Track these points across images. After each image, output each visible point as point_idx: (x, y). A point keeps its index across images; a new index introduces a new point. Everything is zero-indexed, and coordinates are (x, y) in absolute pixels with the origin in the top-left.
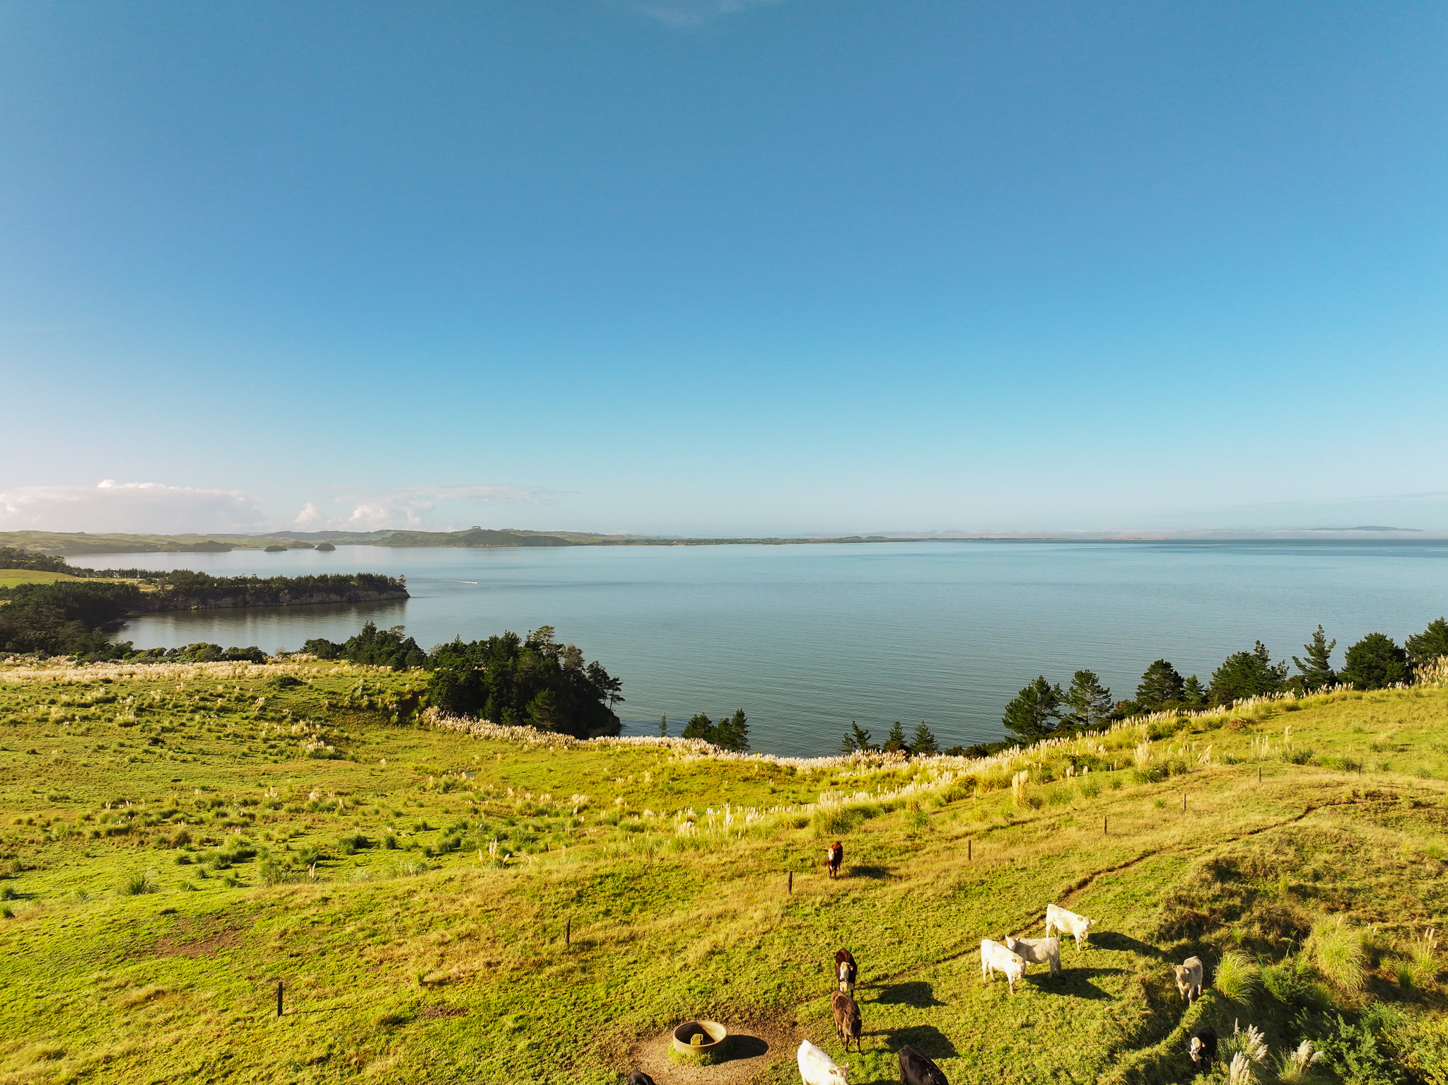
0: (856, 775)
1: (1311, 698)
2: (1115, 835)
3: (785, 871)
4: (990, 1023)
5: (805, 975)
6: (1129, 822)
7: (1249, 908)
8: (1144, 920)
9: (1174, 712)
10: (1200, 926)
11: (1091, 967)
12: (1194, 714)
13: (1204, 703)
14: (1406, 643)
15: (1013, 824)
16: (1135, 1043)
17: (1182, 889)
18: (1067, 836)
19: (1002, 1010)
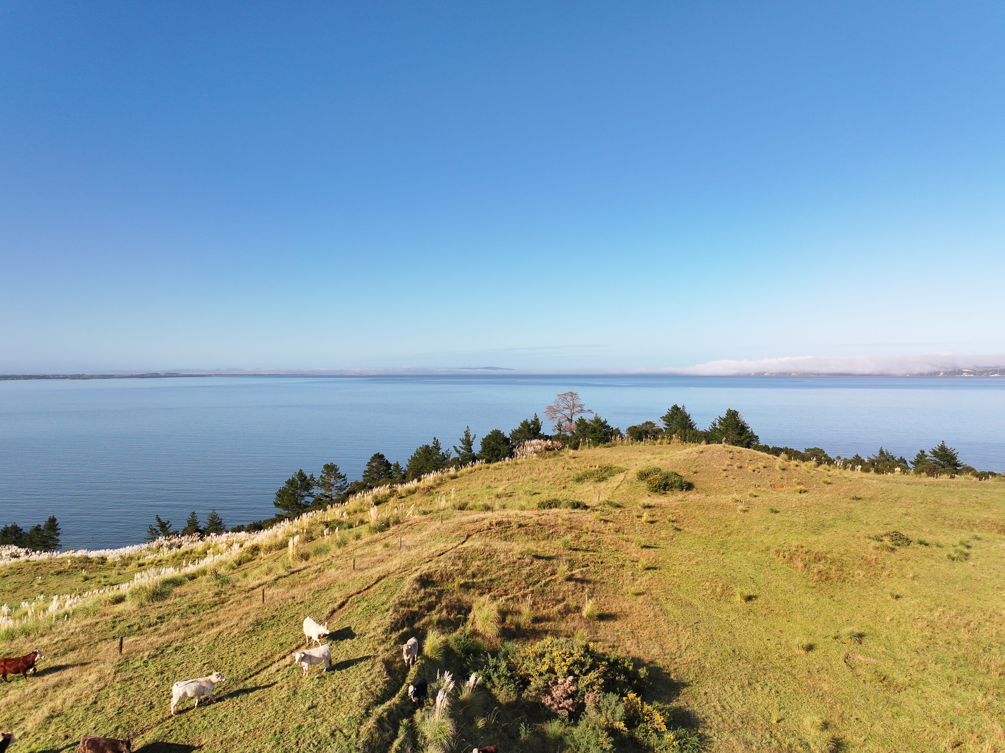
0: (160, 556)
1: (464, 470)
2: (360, 569)
3: (114, 638)
4: (287, 712)
5: (139, 714)
6: (368, 559)
7: (440, 601)
8: (382, 621)
9: (388, 486)
10: (413, 618)
11: (351, 658)
12: (400, 486)
13: (404, 479)
14: (510, 434)
15: (293, 573)
16: (380, 701)
17: (402, 597)
18: (329, 575)
19: (294, 701)
